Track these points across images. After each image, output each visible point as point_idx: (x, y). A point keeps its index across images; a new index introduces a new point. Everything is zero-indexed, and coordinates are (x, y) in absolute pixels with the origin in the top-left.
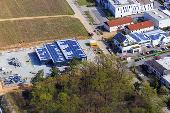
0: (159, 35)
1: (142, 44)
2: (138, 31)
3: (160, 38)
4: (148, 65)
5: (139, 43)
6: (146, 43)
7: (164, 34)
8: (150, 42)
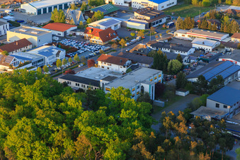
0: (50, 50)
2: (14, 52)
3: (54, 53)
4: (67, 81)
6: (38, 61)
7: (56, 49)
8: (42, 60)
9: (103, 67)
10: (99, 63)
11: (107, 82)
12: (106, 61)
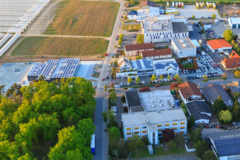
0: (167, 64)
1: (143, 71)
2: (152, 57)
3: (167, 67)
5: (139, 70)
6: (148, 71)
7: (173, 64)
8: (153, 70)
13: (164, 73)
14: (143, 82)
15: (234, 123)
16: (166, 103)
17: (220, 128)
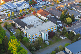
0: (23, 3)
1: (12, 9)
2: (10, 2)
3: (23, 5)
4: (15, 23)
5: (10, 9)
6: (14, 9)
7: (26, 3)
8: (17, 8)
9: (39, 15)
10: (38, 13)
11: (28, 28)
12: (40, 13)
13: (23, 8)
14: (15, 15)
15: (72, 23)
16: (38, 21)
17: (68, 26)
